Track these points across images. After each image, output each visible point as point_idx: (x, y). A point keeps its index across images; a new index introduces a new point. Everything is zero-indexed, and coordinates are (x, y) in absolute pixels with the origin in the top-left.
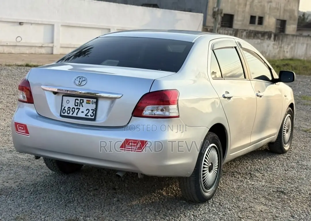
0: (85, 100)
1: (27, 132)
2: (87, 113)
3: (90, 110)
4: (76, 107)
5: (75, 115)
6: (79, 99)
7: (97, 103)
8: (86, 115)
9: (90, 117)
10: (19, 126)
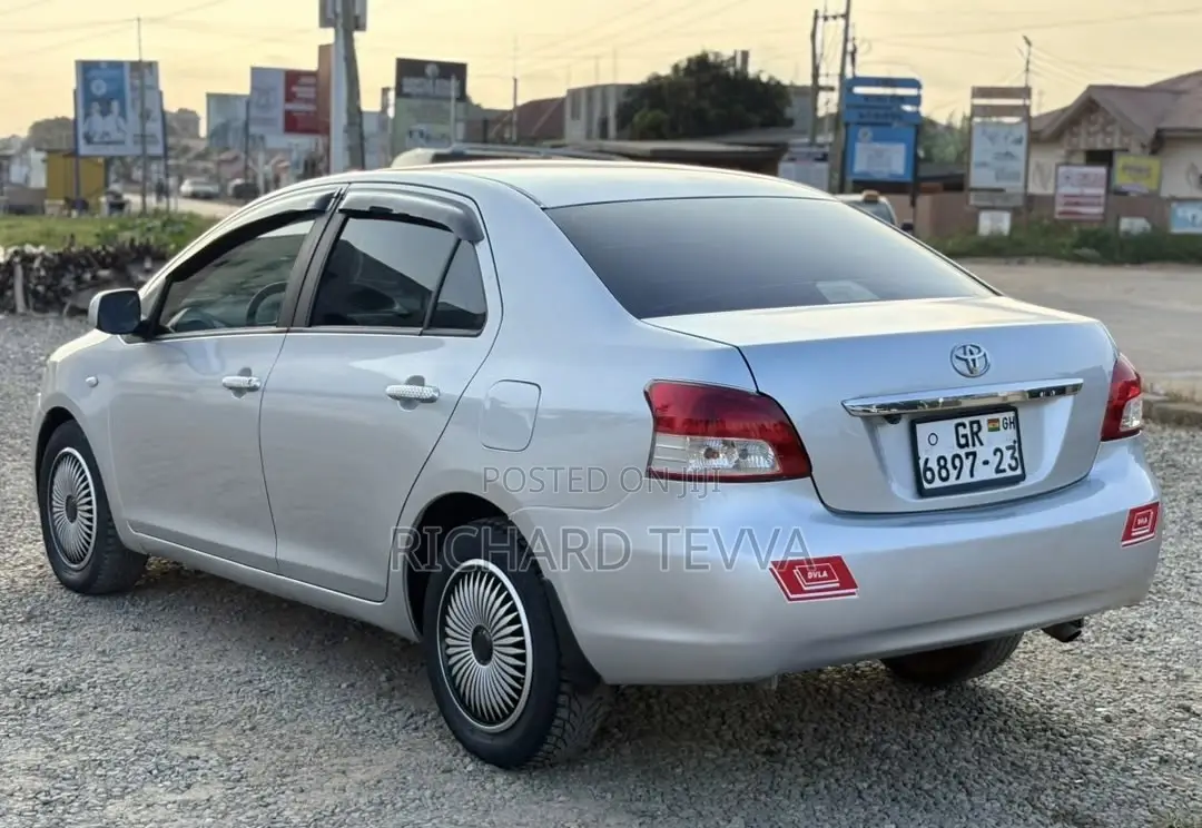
0: (984, 419)
1: (847, 582)
2: (1000, 463)
3: (1004, 449)
4: (962, 452)
5: (965, 478)
6: (966, 421)
7: (1016, 423)
8: (998, 471)
9: (1009, 473)
10: (804, 572)
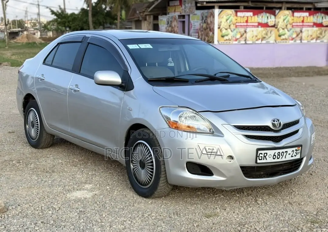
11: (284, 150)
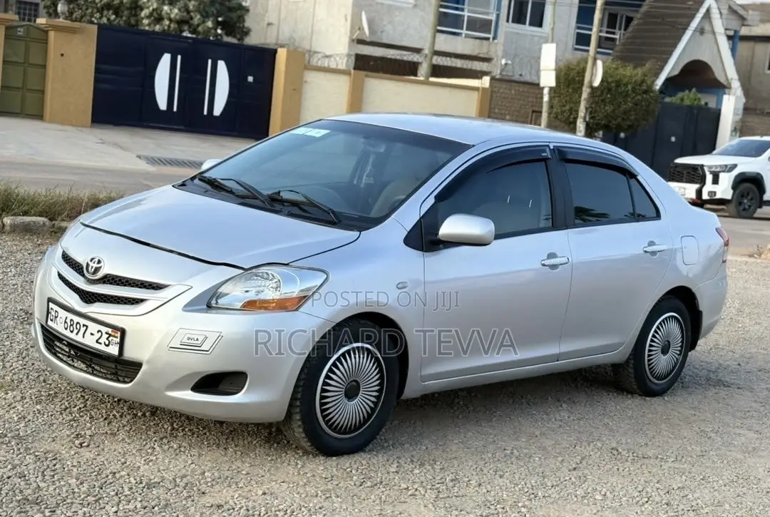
11: (83, 321)
